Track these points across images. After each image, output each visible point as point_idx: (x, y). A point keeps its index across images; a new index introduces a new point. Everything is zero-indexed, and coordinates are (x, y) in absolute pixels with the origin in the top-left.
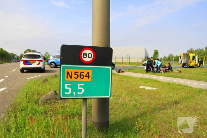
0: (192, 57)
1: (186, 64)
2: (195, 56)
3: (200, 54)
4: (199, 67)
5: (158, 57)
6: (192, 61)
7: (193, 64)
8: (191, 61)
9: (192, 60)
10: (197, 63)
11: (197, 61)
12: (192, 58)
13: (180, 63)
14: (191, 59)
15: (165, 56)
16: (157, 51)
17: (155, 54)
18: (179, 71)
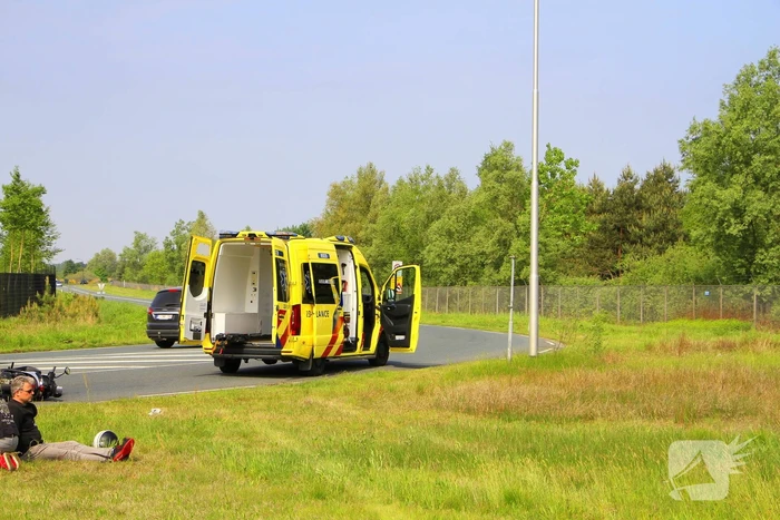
0: (305, 266)
1: (246, 338)
2: (334, 260)
3: (435, 225)
4: (379, 360)
5: (51, 254)
6: (305, 308)
7: (313, 336)
8: (297, 309)
9: (307, 298)
10: (356, 326)
11: (353, 303)
12: (307, 282)
13: (197, 335)
14: (296, 295)
15: (140, 238)
16: (25, 197)
17: (10, 226)
18: (111, 449)
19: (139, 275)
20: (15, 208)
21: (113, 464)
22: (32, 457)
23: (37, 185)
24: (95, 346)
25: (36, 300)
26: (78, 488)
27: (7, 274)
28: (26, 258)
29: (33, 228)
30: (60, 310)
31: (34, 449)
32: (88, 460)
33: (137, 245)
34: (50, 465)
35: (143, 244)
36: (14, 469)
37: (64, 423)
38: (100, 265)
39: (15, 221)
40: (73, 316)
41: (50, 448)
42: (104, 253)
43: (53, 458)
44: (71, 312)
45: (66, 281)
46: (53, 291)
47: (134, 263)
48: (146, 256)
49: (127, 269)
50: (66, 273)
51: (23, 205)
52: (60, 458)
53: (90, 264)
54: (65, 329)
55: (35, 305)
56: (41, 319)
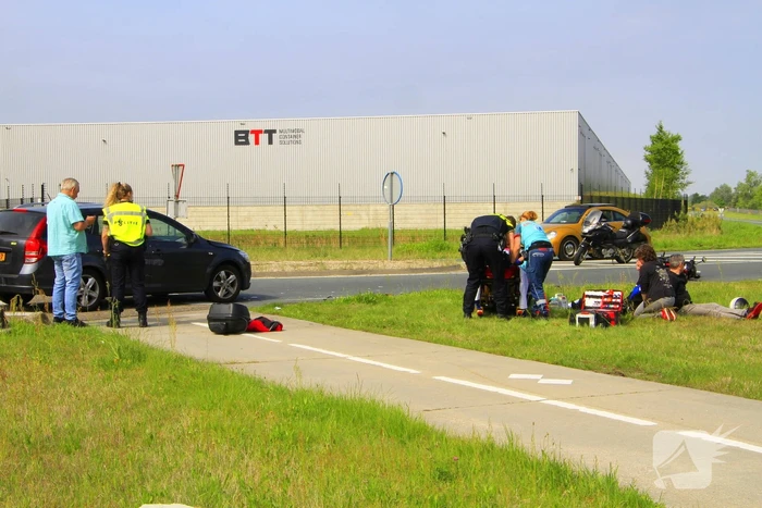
5: (684, 186)
15: (750, 175)
16: (666, 143)
17: (655, 164)
18: (745, 310)
19: (750, 203)
20: (659, 152)
21: (747, 321)
22: (685, 313)
23: (675, 134)
24: (719, 248)
25: (674, 217)
26: (722, 333)
27: (652, 200)
28: (666, 189)
29: (672, 166)
30: (692, 224)
31: (686, 307)
32: (726, 318)
33: (748, 180)
34: (698, 319)
35: (753, 179)
36: (672, 320)
37: (705, 293)
38: (719, 197)
39: (659, 161)
40: (702, 229)
41: (697, 307)
42: (722, 187)
43: (700, 314)
44: (699, 226)
45: (693, 209)
46: (686, 211)
47: (746, 195)
48: (756, 189)
49: (740, 199)
50: (693, 203)
51: (664, 149)
52: (705, 315)
53: (712, 196)
54: (697, 237)
55: (674, 220)
56: (679, 232)
